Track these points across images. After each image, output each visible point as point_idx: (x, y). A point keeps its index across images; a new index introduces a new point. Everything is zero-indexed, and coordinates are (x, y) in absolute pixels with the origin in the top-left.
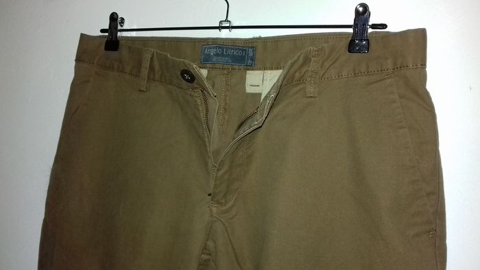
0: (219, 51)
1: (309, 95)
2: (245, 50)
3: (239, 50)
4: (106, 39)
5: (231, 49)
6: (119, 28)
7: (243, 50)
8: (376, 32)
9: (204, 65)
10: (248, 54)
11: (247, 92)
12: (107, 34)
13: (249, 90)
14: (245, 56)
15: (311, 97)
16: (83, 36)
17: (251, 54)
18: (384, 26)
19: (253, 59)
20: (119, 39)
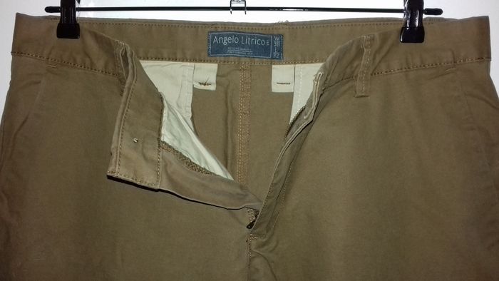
0: (235, 41)
1: (360, 94)
2: (269, 38)
3: (261, 38)
4: (58, 21)
5: (251, 37)
6: (77, 5)
7: (266, 39)
8: (430, 19)
9: (213, 58)
10: (273, 44)
11: (273, 91)
12: (59, 14)
13: (276, 88)
14: (269, 46)
15: (362, 96)
16: (20, 18)
17: (277, 44)
18: (439, 12)
19: (280, 50)
20: (78, 22)
